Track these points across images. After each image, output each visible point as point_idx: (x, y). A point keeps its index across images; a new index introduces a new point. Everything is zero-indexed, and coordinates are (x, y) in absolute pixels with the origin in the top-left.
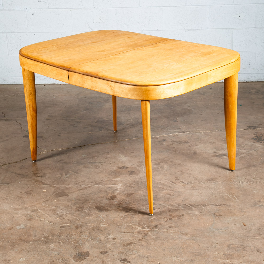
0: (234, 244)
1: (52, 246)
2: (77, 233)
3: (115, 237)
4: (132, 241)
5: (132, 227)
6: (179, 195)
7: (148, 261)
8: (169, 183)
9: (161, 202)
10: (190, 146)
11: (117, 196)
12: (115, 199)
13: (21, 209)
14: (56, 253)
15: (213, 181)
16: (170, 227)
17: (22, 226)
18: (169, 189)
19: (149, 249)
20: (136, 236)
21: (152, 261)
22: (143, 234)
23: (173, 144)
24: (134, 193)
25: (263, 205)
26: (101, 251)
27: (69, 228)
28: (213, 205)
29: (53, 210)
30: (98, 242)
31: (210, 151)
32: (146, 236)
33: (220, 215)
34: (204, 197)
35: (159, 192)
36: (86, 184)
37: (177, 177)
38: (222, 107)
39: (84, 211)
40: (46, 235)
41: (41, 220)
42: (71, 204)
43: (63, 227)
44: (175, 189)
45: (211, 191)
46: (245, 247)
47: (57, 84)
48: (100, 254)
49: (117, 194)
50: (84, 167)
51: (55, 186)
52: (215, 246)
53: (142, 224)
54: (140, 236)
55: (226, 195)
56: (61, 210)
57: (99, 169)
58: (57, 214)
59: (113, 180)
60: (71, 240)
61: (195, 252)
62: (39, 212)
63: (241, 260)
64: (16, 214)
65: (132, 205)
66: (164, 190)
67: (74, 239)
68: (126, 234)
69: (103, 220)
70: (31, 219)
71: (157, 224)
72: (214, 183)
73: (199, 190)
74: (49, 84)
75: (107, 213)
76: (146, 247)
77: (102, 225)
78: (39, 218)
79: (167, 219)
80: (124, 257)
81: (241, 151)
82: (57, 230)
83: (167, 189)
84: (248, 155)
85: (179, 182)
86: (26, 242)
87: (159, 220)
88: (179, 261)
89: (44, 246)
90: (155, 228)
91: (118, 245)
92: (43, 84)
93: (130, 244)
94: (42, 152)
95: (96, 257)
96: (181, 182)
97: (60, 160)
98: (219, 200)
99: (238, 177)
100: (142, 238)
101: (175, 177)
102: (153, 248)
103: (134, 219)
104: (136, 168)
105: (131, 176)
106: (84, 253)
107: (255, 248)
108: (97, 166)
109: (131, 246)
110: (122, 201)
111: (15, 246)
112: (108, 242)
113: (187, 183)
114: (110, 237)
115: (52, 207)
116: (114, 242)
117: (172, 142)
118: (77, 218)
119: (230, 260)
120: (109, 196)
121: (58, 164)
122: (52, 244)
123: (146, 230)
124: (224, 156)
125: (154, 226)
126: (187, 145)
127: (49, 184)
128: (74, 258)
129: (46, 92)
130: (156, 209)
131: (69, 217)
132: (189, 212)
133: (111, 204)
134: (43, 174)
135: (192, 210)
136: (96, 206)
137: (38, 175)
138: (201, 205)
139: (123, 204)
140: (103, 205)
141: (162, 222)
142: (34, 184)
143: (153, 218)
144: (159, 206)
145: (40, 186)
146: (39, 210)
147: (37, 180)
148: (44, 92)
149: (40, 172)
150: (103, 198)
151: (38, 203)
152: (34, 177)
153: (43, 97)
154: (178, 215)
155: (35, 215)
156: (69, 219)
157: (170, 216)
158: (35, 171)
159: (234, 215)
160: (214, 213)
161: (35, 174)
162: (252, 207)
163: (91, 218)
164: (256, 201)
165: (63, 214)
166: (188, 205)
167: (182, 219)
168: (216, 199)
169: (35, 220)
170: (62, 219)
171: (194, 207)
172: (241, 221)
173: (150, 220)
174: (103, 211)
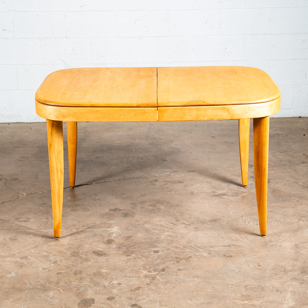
0: (251, 285)
1: (51, 294)
2: (76, 279)
3: (120, 283)
4: (139, 286)
5: (138, 271)
6: (183, 237)
7: (161, 305)
8: (169, 225)
9: (164, 245)
10: (185, 186)
11: (114, 239)
12: (112, 243)
13: (8, 256)
14: (57, 301)
15: (217, 222)
16: (179, 270)
17: (13, 274)
18: (171, 230)
19: (160, 293)
20: (143, 280)
21: (166, 306)
22: (150, 278)
23: (166, 184)
24: (132, 236)
25: (274, 245)
26: (107, 297)
27: (67, 274)
28: (221, 246)
29: (45, 256)
30: (102, 288)
31: (208, 191)
32: (154, 279)
33: (231, 256)
35: (160, 234)
36: (78, 228)
37: (177, 218)
38: (212, 145)
39: (80, 256)
40: (43, 282)
41: (33, 267)
42: (65, 250)
43: (60, 274)
44: (177, 230)
45: (216, 232)
46: (263, 288)
47: (23, 123)
48: (107, 300)
49: (114, 238)
50: (71, 210)
51: (42, 230)
52: (231, 288)
53: (148, 267)
54: (148, 281)
55: (233, 235)
56: (55, 256)
57: (89, 212)
58: (51, 261)
59: (107, 223)
60: (71, 287)
61: (210, 295)
62: (30, 259)
63: (262, 301)
64: (4, 261)
65: (132, 249)
66: (165, 232)
67: (75, 286)
68: (132, 278)
69: (103, 265)
70: (21, 266)
71: (164, 268)
72: (218, 224)
73: (203, 231)
74: (13, 123)
75: (107, 258)
76: (157, 291)
77: (103, 271)
78: (31, 265)
79: (174, 262)
80: (133, 302)
81: (241, 190)
82: (54, 277)
83: (168, 231)
84: (250, 194)
85: (180, 223)
86: (20, 290)
87: (166, 263)
88: (195, 304)
89: (42, 294)
90: (163, 271)
91: (125, 290)
92: (6, 123)
93: (138, 288)
94: (20, 196)
95: (103, 303)
96: (182, 223)
97: (43, 204)
98: (227, 241)
99: (243, 216)
100: (150, 282)
101: (175, 218)
102: (164, 292)
103: (138, 263)
104: (129, 210)
105: (126, 219)
106: (88, 300)
107: (274, 288)
108: (86, 209)
109: (140, 290)
110: (120, 245)
111: (9, 296)
112: (114, 288)
113: (189, 224)
114: (115, 282)
115: (43, 253)
116: (120, 288)
117: (165, 182)
118: (74, 264)
119: (249, 301)
120: (106, 239)
121: (41, 208)
122: (51, 291)
123: (153, 274)
124: (224, 196)
125: (161, 270)
126: (182, 185)
127: (35, 229)
128: (78, 305)
129: (12, 131)
130: (160, 252)
131: (64, 263)
132: (197, 254)
133: (109, 248)
134: (26, 219)
135: (200, 252)
136: (93, 250)
137: (21, 220)
138: (208, 246)
139: (123, 247)
140: (101, 249)
141: (169, 265)
142: (18, 230)
143: (159, 261)
144: (163, 249)
145: (25, 231)
146: (29, 257)
147: (20, 225)
148: (9, 131)
149: (22, 217)
150: (99, 242)
151: (26, 249)
152: (16, 222)
153: (10, 137)
154: (185, 257)
155: (25, 262)
156: (65, 266)
157: (176, 258)
158: (16, 216)
159: (246, 255)
160: (223, 254)
161: (17, 219)
162: (263, 247)
163: (90, 263)
164: (267, 241)
165: (57, 260)
166: (194, 247)
167: (190, 261)
168: (224, 240)
169: (26, 267)
170: (57, 265)
171: (201, 248)
172: (254, 262)
173: (155, 263)
174: (102, 256)
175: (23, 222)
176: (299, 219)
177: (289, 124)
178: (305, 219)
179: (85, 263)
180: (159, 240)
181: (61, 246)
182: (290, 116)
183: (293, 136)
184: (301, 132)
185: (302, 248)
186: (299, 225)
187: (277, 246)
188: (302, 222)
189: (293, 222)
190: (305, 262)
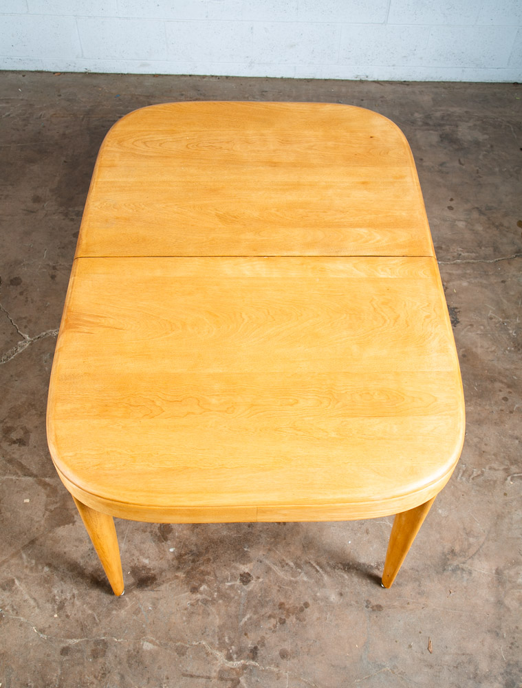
2: (95, 677)
5: (208, 653)
9: (261, 553)
16: (283, 655)
22: (229, 684)
25: (459, 568)
27: (80, 655)
29: (45, 580)
34: (344, 534)
41: (21, 624)
43: (67, 654)
53: (227, 639)
56: (62, 579)
58: (54, 599)
62: (17, 591)
65: (203, 564)
68: (195, 681)
69: (146, 625)
71: (256, 643)
75: (156, 595)
77: (145, 646)
78: (17, 613)
79: (275, 622)
82: (55, 665)
87: (260, 627)
90: (253, 659)
92: (20, 72)
94: (20, 343)
98: (375, 546)
103: (210, 619)
110: (183, 547)
115: (43, 568)
118: (95, 615)
123: (234, 665)
125: (251, 651)
127: (35, 472)
129: (27, 100)
130: (252, 581)
131: (78, 611)
132: (318, 594)
133: (161, 556)
134: (22, 432)
135: (324, 586)
136: (132, 564)
137: (14, 436)
138: (340, 565)
139: (186, 556)
140: (146, 561)
141: (266, 633)
142: (5, 475)
143: (248, 616)
144: (258, 569)
145: (17, 481)
146: (16, 581)
147: (10, 455)
148: (22, 100)
149: (16, 426)
150: (145, 532)
151: (14, 550)
152: (5, 445)
153: (20, 123)
154: (297, 605)
155: (8, 601)
156: (77, 621)
157: (280, 609)
158: (6, 420)
159: (406, 606)
160: (366, 599)
161: (6, 434)
162: (440, 576)
163: (123, 613)
164: (446, 550)
165: (65, 599)
166: (314, 565)
167: (305, 623)
168: (369, 542)
169: (8, 622)
170: (63, 617)
171: (326, 572)
172: (420, 633)
173: (242, 623)
174: (147, 586)
175: (17, 445)
176: (506, 470)
177: (497, 107)
178: (517, 471)
179: (114, 612)
180: (253, 532)
181: (77, 544)
182: (500, 80)
183: (503, 153)
184: (516, 137)
185: (508, 585)
186: (505, 494)
187: (464, 575)
188: (511, 480)
189: (495, 482)
190: (512, 644)
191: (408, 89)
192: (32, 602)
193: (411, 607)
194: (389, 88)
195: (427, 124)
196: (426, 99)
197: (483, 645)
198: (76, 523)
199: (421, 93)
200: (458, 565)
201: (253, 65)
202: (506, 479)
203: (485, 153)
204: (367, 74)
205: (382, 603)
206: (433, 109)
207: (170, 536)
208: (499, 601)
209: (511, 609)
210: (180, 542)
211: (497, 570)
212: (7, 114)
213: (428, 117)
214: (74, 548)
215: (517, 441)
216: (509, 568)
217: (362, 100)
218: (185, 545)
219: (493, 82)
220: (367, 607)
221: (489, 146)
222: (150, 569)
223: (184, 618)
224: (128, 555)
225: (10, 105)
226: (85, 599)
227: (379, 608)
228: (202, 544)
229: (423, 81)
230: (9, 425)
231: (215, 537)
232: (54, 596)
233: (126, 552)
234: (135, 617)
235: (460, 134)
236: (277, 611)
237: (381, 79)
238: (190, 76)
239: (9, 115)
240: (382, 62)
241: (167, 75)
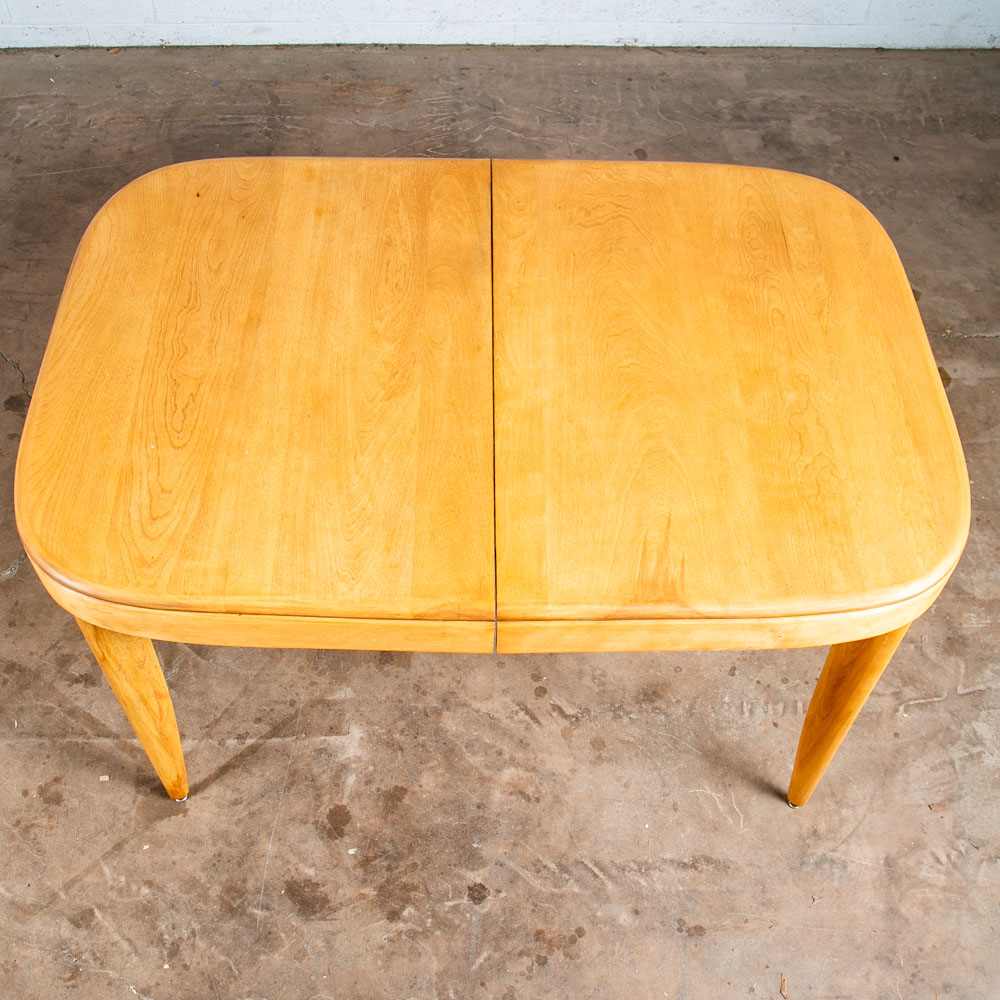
6: (556, 799)
8: (516, 717)
9: (501, 850)
11: (352, 809)
13: (35, 908)
15: (658, 703)
18: (520, 756)
24: (405, 791)
25: (826, 860)
28: (672, 862)
29: (145, 909)
34: (637, 812)
35: (489, 779)
36: (241, 730)
37: (539, 677)
39: (250, 915)
41: (110, 982)
42: (203, 869)
44: (540, 755)
45: (656, 768)
49: (351, 798)
55: (706, 795)
56: (173, 907)
58: (161, 940)
59: (328, 704)
62: (99, 929)
65: (406, 872)
66: (505, 764)
69: (318, 976)
70: (75, 973)
72: (663, 718)
73: (617, 762)
74: (70, 48)
75: (330, 927)
78: (102, 964)
79: (530, 962)
83: (512, 761)
85: (549, 708)
87: (506, 972)
96: (554, 707)
98: (688, 830)
101: (532, 676)
103: (421, 962)
110: (370, 846)
113: (577, 718)
115: (139, 889)
118: (232, 964)
120: (325, 808)
127: (114, 729)
129: (65, 97)
130: (489, 898)
131: (202, 957)
132: (599, 914)
133: (335, 862)
134: (88, 663)
135: (608, 900)
136: (287, 878)
137: (75, 670)
138: (632, 865)
139: (377, 861)
140: (311, 872)
141: (517, 982)
142: (65, 736)
143: (485, 955)
144: (498, 876)
145: (86, 746)
146: (97, 912)
147: (71, 703)
148: (56, 96)
149: (77, 653)
150: (305, 823)
151: (89, 861)
152: (61, 686)
153: (56, 136)
154: (565, 933)
155: (85, 945)
156: (203, 973)
157: (537, 940)
158: (61, 643)
159: (743, 924)
160: (678, 918)
161: (62, 666)
162: (795, 874)
163: (277, 958)
164: (804, 831)
165: (180, 938)
166: (590, 865)
167: (579, 961)
168: (679, 824)
169: (89, 979)
170: (179, 968)
171: (610, 876)
172: (767, 967)
173: (475, 967)
174: (314, 913)
175: (80, 686)
176: (897, 695)
177: (852, 89)
178: (914, 695)
179: (263, 957)
180: (486, 815)
181: (193, 846)
182: (854, 44)
183: (867, 166)
184: (885, 137)
185: (905, 882)
186: (896, 735)
187: (835, 870)
188: (905, 711)
189: (879, 715)
190: (914, 975)
191: (704, 60)
192: (125, 946)
193: (750, 926)
194: (672, 58)
195: (739, 118)
196: (736, 76)
197: (868, 981)
198: (189, 813)
199: (727, 65)
200: (825, 855)
201: (443, 24)
202: (897, 710)
203: (837, 165)
204: (636, 37)
205: (704, 922)
206: (747, 92)
207: (347, 828)
208: (892, 909)
209: (911, 920)
210: (366, 838)
211: (887, 858)
212: (32, 121)
213: (741, 106)
214: (189, 854)
215: (912, 647)
216: (905, 855)
217: (630, 80)
218: (374, 843)
219: (843, 46)
220: (680, 930)
221: (843, 153)
222: (317, 885)
223: (379, 963)
224: (279, 862)
225: (37, 106)
226: (212, 937)
227: (699, 930)
228: (402, 840)
229: (729, 46)
230: (66, 651)
231: (424, 827)
232: (162, 934)
233: (276, 857)
234: (298, 964)
235: (794, 134)
236: (532, 945)
237: (659, 43)
238: (338, 45)
239: (36, 123)
240: (661, 16)
241: (299, 45)
